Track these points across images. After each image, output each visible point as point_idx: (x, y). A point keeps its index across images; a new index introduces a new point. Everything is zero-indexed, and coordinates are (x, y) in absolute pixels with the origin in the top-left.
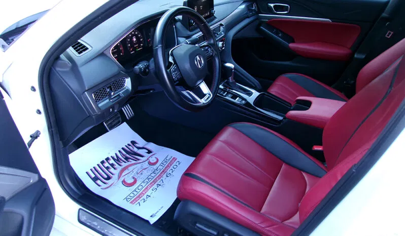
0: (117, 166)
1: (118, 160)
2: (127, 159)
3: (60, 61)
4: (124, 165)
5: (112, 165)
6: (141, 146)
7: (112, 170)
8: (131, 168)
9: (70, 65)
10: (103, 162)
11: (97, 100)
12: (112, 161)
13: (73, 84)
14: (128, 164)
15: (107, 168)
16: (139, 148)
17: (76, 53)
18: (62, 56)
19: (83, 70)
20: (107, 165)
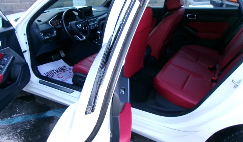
0: (56, 73)
1: (57, 71)
2: (61, 71)
3: (33, 24)
4: (59, 73)
5: (55, 73)
6: (68, 67)
7: (55, 74)
8: (62, 74)
9: (36, 25)
10: (51, 71)
11: (44, 36)
12: (55, 71)
13: (37, 31)
14: (61, 73)
15: (53, 73)
16: (66, 68)
17: (38, 22)
18: (33, 23)
19: (40, 27)
20: (53, 72)
